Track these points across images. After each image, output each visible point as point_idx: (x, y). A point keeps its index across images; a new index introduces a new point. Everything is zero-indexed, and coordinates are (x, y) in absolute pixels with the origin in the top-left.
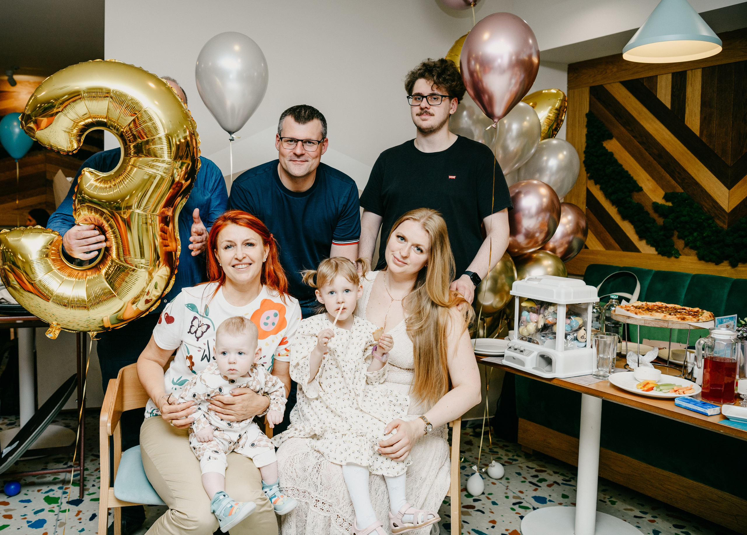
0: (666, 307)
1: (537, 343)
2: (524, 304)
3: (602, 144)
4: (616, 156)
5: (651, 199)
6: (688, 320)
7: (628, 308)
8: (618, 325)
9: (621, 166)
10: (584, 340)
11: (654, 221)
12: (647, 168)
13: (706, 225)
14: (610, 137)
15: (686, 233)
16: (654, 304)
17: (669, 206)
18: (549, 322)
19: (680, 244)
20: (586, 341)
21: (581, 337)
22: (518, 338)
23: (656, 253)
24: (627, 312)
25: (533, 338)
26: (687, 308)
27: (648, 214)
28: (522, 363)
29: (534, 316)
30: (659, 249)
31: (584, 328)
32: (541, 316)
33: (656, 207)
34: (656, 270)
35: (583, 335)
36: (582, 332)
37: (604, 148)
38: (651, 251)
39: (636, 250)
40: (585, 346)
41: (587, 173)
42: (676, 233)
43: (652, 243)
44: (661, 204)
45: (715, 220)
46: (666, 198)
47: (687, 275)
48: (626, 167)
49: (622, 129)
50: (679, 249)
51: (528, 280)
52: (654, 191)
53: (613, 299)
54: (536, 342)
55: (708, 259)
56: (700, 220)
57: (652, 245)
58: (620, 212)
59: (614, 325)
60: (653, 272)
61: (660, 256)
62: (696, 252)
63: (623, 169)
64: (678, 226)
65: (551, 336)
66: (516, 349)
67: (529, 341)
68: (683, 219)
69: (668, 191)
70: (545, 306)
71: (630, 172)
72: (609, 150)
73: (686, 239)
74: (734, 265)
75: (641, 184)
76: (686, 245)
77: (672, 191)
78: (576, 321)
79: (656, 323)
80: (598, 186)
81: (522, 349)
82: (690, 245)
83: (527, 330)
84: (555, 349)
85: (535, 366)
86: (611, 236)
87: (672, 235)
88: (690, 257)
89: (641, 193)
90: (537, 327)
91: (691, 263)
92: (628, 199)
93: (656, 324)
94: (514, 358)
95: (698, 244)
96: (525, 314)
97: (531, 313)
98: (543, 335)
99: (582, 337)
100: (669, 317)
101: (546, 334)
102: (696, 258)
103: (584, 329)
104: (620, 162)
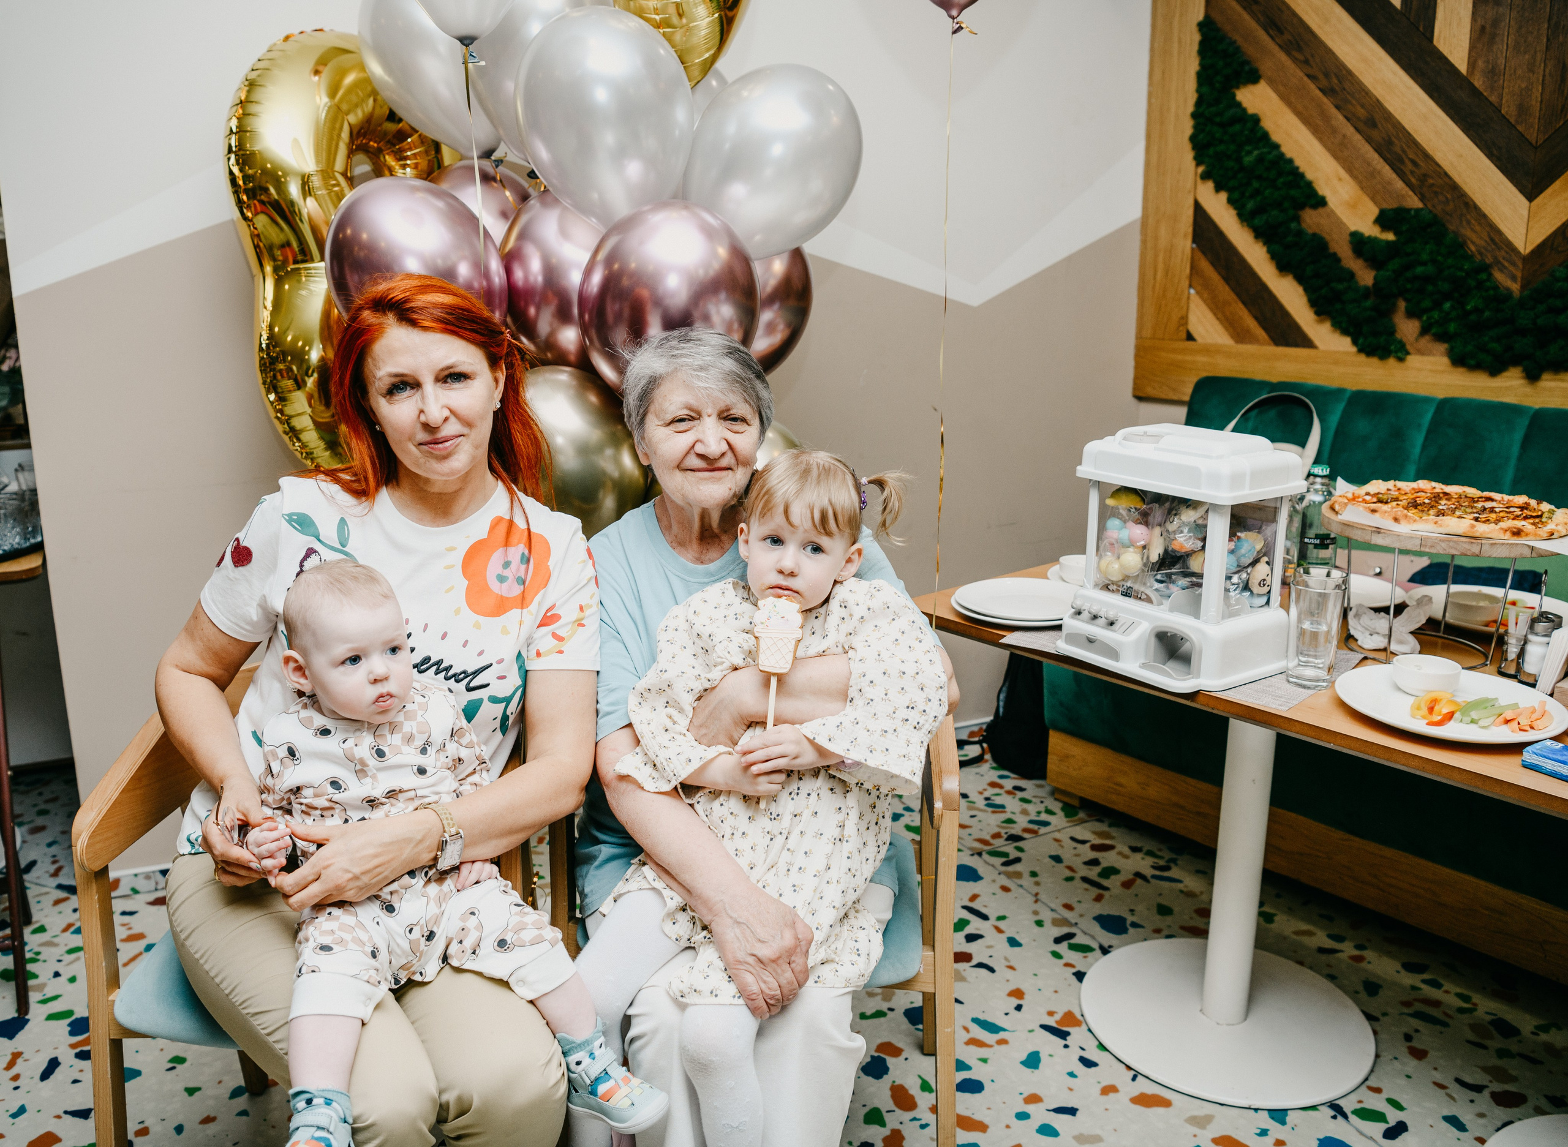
0: (1445, 494)
1: (1149, 600)
2: (1110, 502)
3: (1234, 96)
4: (1267, 124)
5: (1344, 224)
6: (1527, 535)
7: (1373, 506)
8: (1329, 541)
9: (1277, 146)
10: (1266, 589)
11: (1351, 275)
12: (1339, 151)
13: (1473, 283)
14: (1253, 77)
15: (1427, 303)
16: (1414, 485)
17: (1388, 242)
18: (1182, 546)
19: (1407, 328)
20: (1269, 592)
21: (1260, 584)
22: (1096, 585)
23: (1354, 349)
24: (1370, 515)
25: (1136, 587)
26: (1497, 496)
27: (1336, 259)
28: (1114, 654)
29: (1139, 532)
30: (1361, 341)
31: (1266, 559)
32: (1157, 530)
33: (1359, 242)
34: (1354, 389)
35: (1265, 577)
36: (1262, 569)
37: (1239, 105)
38: (1344, 344)
39: (1303, 341)
40: (1268, 603)
41: (1198, 165)
42: (1402, 305)
43: (1346, 326)
44: (1369, 237)
45: (1493, 272)
46: (1384, 220)
47: (1427, 400)
48: (1289, 150)
49: (1283, 57)
50: (1404, 340)
51: (1125, 439)
52: (1353, 206)
53: (1316, 476)
54: (1144, 596)
55: (1472, 362)
56: (1459, 274)
57: (1345, 332)
58: (1274, 256)
59: (1318, 542)
60: (1347, 395)
61: (1362, 358)
62: (1446, 346)
63: (1282, 155)
64: (1409, 286)
65: (1184, 582)
66: (1095, 617)
67: (1126, 594)
68: (1419, 270)
69: (1385, 206)
70: (1167, 505)
71: (1298, 162)
72: (1251, 110)
73: (1425, 318)
74: (1532, 377)
75: (1323, 189)
76: (1424, 331)
77: (1395, 205)
78: (1251, 542)
79: (1451, 544)
80: (1223, 196)
81: (1111, 615)
82: (1434, 330)
83: (1121, 566)
84: (1197, 615)
85: (1143, 661)
86: (1250, 311)
87: (1391, 310)
88: (1431, 359)
89: (1321, 210)
90: (1148, 558)
91: (1431, 371)
92: (1293, 225)
93: (1452, 548)
94: (1091, 641)
95: (1452, 327)
96: (1113, 523)
97: (1131, 524)
98: (1159, 577)
99: (1262, 583)
100: (1482, 529)
101: (1169, 576)
102: (1445, 360)
103: (1268, 563)
104: (1276, 137)
